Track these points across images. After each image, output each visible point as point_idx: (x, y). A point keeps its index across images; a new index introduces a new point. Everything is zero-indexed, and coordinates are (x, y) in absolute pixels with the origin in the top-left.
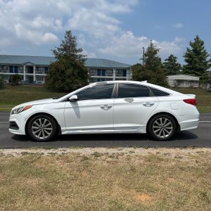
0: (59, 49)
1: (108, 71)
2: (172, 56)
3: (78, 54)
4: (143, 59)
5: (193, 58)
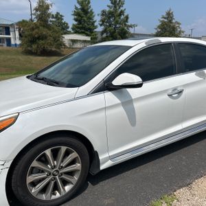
2: (58, 13)
5: (82, 17)
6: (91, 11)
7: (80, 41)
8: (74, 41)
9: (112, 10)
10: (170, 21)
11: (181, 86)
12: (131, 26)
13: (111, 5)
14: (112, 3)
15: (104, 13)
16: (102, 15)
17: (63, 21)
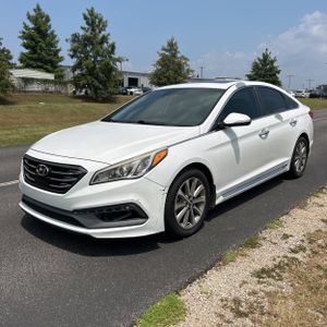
5: (37, 42)
6: (52, 33)
7: (37, 80)
8: (27, 81)
9: (88, 34)
10: (174, 55)
12: (119, 60)
13: (86, 26)
14: (88, 23)
15: (75, 38)
16: (74, 41)
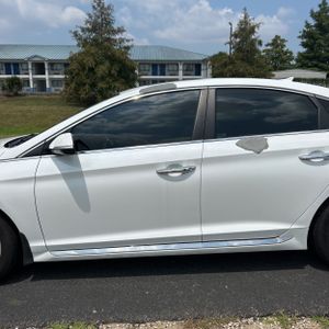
0: (83, 30)
1: (171, 67)
2: (277, 37)
3: (117, 37)
4: (230, 43)
5: (316, 39)
11: (189, 161)
17: (285, 49)
